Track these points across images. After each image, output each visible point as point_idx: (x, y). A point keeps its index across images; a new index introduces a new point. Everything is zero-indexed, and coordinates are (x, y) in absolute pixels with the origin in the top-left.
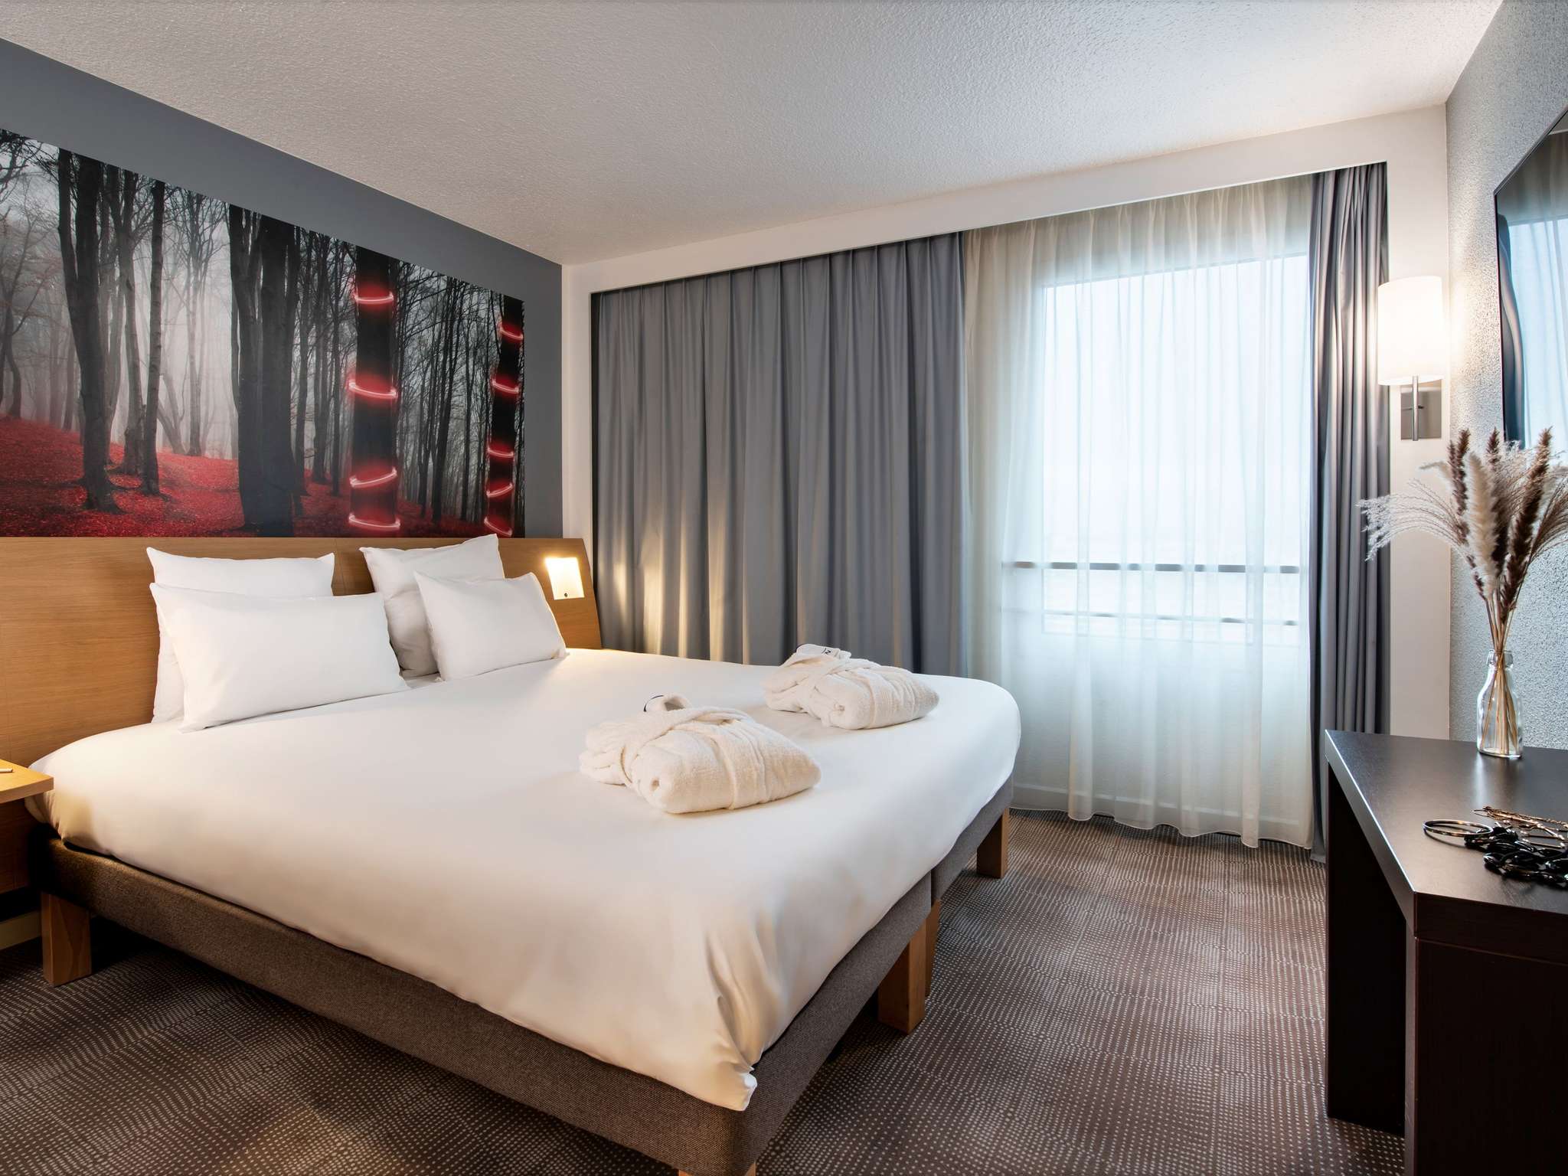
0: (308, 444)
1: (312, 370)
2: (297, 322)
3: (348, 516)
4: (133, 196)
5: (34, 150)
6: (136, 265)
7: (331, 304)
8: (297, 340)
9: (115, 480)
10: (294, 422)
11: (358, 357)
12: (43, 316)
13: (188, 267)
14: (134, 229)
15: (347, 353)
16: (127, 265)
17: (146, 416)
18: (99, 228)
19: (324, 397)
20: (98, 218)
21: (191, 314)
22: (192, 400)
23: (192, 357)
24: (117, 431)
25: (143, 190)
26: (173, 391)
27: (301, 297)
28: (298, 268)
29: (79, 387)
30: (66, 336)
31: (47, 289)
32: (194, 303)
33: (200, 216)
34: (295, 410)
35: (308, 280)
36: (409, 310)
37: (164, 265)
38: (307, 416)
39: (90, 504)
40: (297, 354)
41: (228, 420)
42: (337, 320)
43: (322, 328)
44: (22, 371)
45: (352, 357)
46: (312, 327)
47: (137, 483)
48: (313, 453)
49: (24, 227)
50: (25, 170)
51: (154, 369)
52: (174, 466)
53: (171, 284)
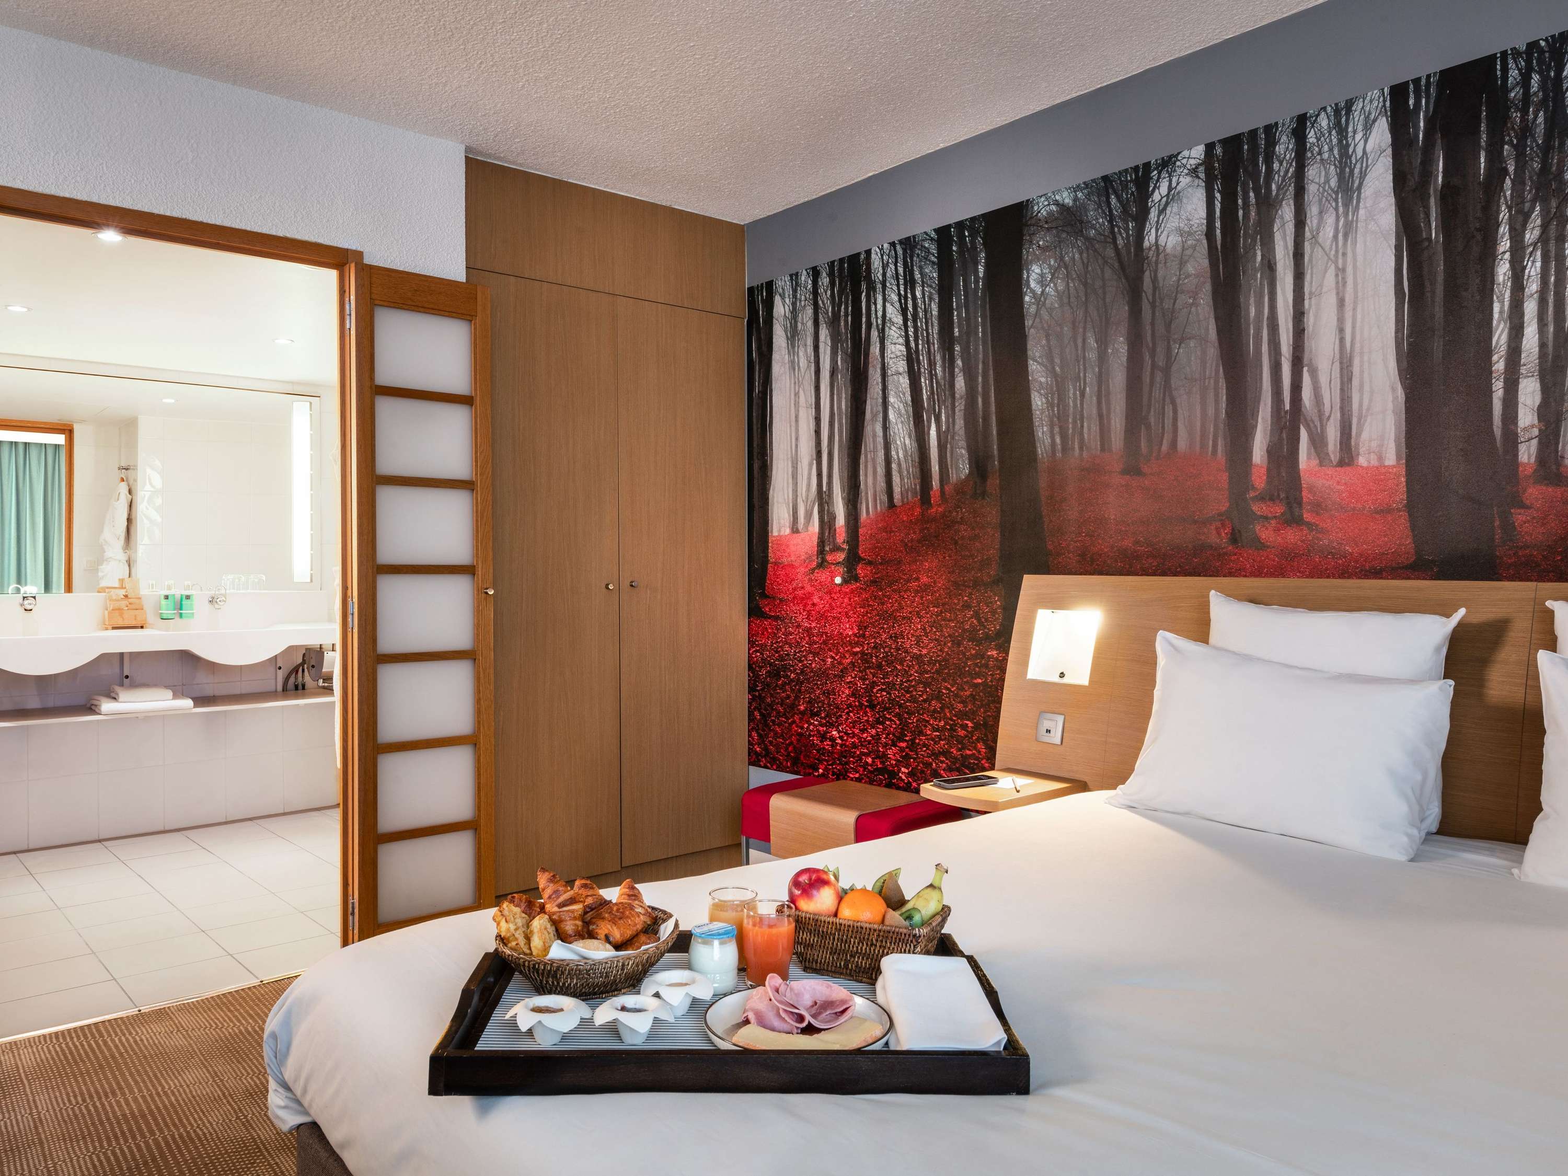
2: (1504, 215)
9: (1258, 508)
10: (1498, 386)
17: (1289, 424)
21: (1341, 271)
24: (1259, 449)
31: (1197, 306)
34: (1499, 366)
40: (1503, 270)
48: (1536, 432)
49: (1179, 249)
51: (1297, 362)
52: (1320, 483)
53: (1317, 242)
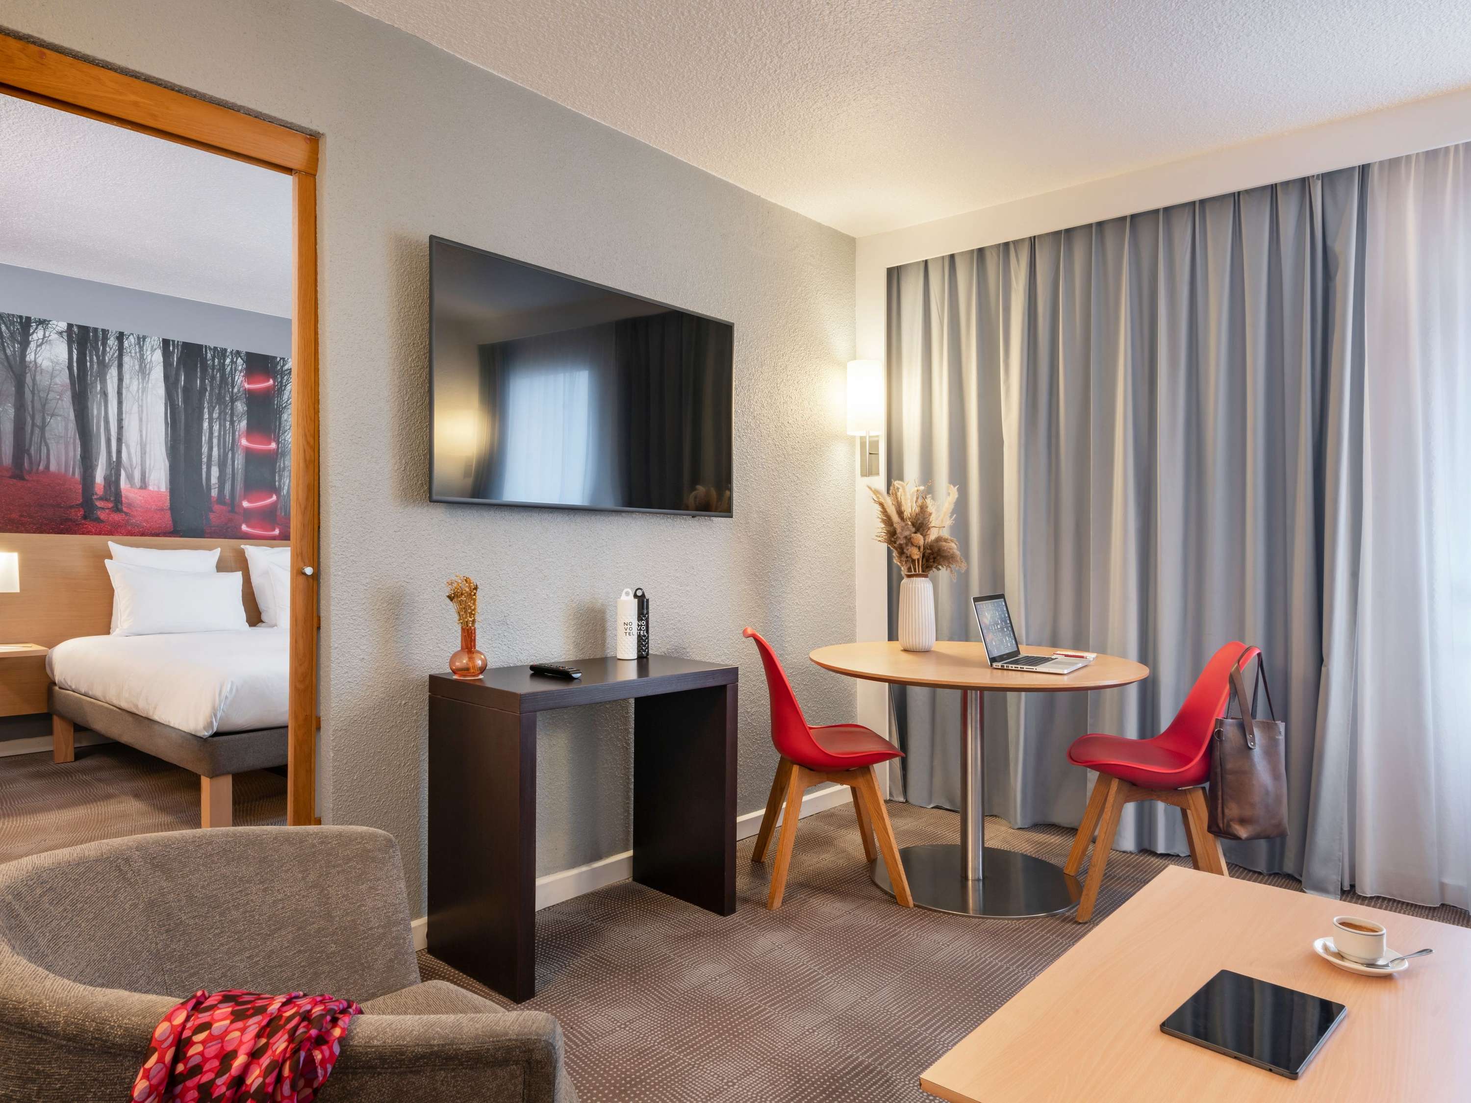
0: (214, 480)
1: (216, 434)
2: (206, 405)
3: (241, 525)
4: (107, 343)
5: (54, 326)
6: (109, 381)
7: (228, 391)
8: (206, 416)
9: (99, 504)
10: (204, 467)
11: (248, 424)
12: (61, 416)
13: (138, 379)
14: (107, 361)
15: (240, 421)
16: (104, 382)
17: (115, 467)
18: (88, 364)
19: (224, 450)
20: (88, 358)
21: (141, 407)
22: (141, 457)
23: (141, 431)
24: (99, 476)
25: (112, 339)
26: (131, 454)
27: (208, 389)
28: (206, 370)
29: (79, 453)
30: (72, 425)
31: (62, 400)
32: (142, 400)
33: (145, 348)
34: (205, 460)
35: (213, 378)
36: (285, 389)
37: (125, 380)
38: (213, 463)
39: (85, 517)
40: (206, 425)
41: (163, 467)
42: (233, 401)
43: (223, 406)
44: (50, 446)
45: (244, 424)
46: (215, 407)
47: (110, 505)
48: (217, 486)
49: (50, 369)
50: (50, 338)
51: (119, 440)
52: (131, 495)
53: (129, 390)
